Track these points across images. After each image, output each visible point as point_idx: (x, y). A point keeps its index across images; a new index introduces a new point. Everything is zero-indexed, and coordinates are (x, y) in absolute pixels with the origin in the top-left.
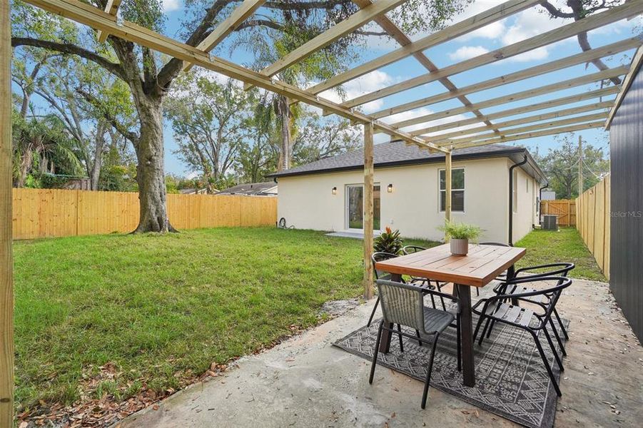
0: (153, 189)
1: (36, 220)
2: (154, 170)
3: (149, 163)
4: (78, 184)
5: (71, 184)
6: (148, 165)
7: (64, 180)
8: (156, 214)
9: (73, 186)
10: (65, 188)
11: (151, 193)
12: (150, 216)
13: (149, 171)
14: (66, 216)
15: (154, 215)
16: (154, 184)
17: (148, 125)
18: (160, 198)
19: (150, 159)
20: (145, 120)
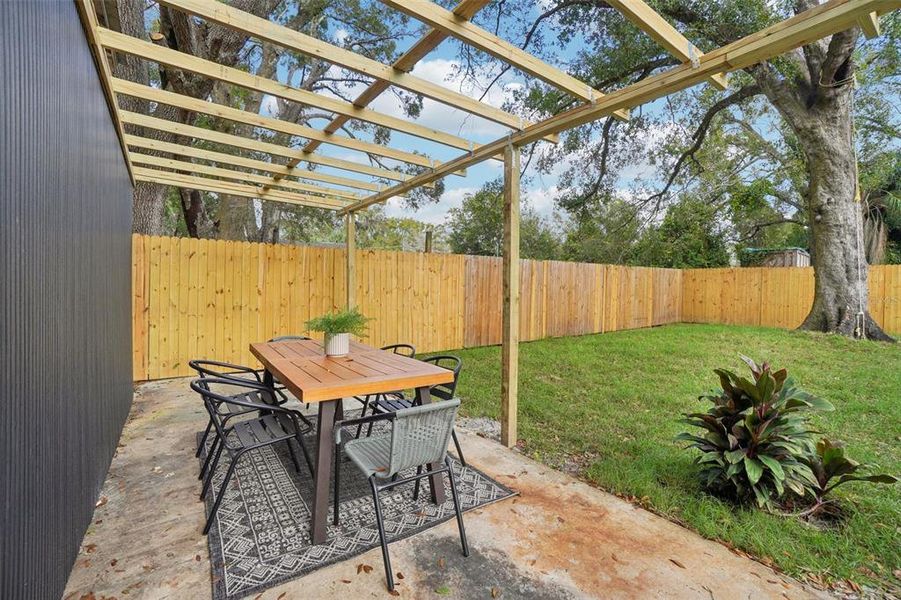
0: (829, 261)
1: (718, 303)
2: (828, 228)
3: (819, 217)
4: (780, 259)
5: (771, 259)
6: (818, 222)
7: (761, 255)
8: (836, 302)
9: (774, 261)
10: (764, 265)
11: (826, 266)
12: (824, 304)
13: (821, 230)
14: (748, 300)
15: (831, 304)
16: (831, 252)
17: (816, 156)
18: (843, 274)
19: (820, 211)
20: (810, 151)
